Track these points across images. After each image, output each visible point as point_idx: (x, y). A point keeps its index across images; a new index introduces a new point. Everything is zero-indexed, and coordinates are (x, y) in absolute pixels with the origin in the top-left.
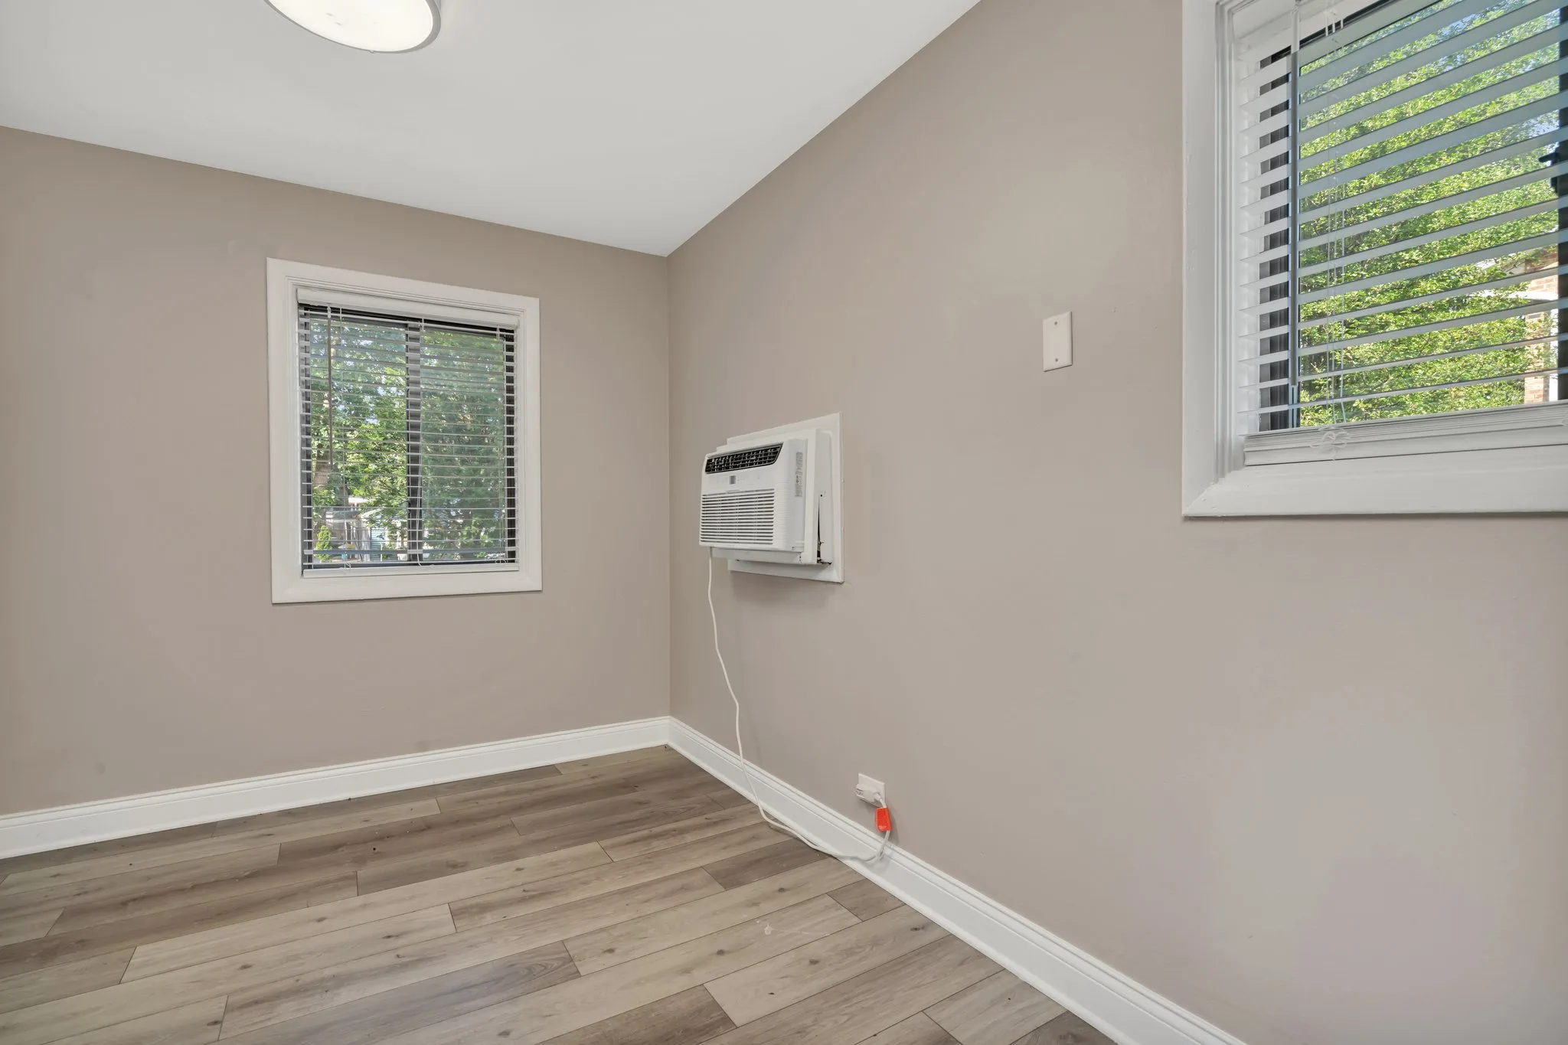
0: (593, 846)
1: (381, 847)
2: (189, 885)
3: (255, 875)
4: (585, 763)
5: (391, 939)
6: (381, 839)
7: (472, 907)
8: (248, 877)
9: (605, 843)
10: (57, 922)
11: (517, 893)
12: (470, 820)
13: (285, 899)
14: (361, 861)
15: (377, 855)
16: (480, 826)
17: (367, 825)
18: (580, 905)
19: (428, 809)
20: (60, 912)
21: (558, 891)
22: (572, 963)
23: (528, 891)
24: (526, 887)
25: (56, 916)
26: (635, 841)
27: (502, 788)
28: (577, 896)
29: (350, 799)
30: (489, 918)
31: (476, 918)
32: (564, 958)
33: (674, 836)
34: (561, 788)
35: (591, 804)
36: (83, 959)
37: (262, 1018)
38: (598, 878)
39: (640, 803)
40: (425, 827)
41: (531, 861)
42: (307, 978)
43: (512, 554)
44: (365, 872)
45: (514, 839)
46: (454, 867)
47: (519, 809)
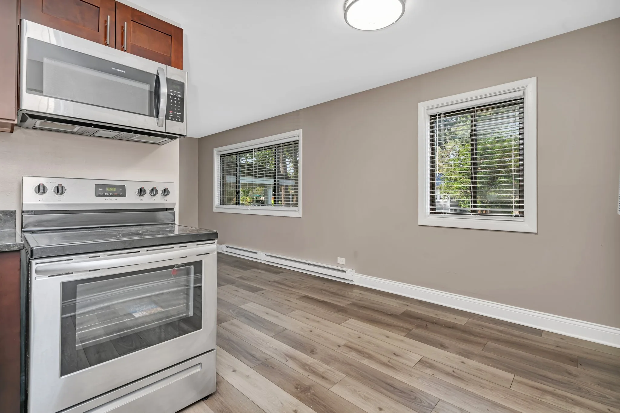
0: (511, 376)
1: (430, 326)
2: (376, 309)
3: (391, 315)
4: (563, 337)
5: (395, 355)
6: (433, 323)
7: (429, 363)
8: (389, 315)
9: (517, 378)
10: (349, 304)
11: (450, 370)
12: (471, 333)
13: (388, 326)
14: (418, 326)
15: (426, 328)
16: (472, 338)
17: (436, 317)
18: (466, 392)
19: (461, 321)
20: (351, 302)
21: (466, 381)
22: (432, 410)
23: (455, 372)
24: (455, 370)
25: (350, 303)
26: (537, 388)
27: (501, 328)
28: (471, 389)
29: (441, 305)
30: (429, 371)
31: (425, 368)
32: (432, 406)
33: (567, 402)
34: (534, 343)
35: (538, 358)
36: (341, 315)
37: (346, 352)
38: (491, 390)
39: (570, 374)
40: (452, 327)
41: (472, 363)
42: (365, 350)
43: (522, 212)
44: (416, 331)
45: (477, 350)
46: (442, 346)
47: (497, 340)
